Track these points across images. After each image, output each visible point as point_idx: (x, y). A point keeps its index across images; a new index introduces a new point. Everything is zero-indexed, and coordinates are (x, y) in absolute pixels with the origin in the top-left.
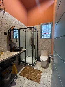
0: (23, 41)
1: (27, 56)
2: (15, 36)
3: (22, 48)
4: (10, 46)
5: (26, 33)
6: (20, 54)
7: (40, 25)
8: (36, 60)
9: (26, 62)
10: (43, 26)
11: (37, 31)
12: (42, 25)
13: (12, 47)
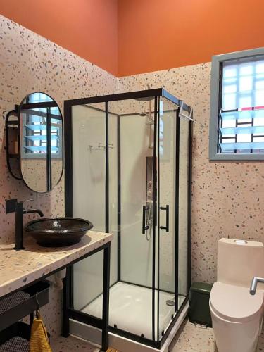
0: (94, 180)
1: (119, 279)
2: (37, 143)
3: (86, 224)
4: (13, 215)
5: (113, 120)
6: (69, 267)
7: (209, 65)
8: (178, 311)
9: (111, 323)
10: (229, 73)
11: (188, 109)
12: (221, 65)
13: (27, 219)
